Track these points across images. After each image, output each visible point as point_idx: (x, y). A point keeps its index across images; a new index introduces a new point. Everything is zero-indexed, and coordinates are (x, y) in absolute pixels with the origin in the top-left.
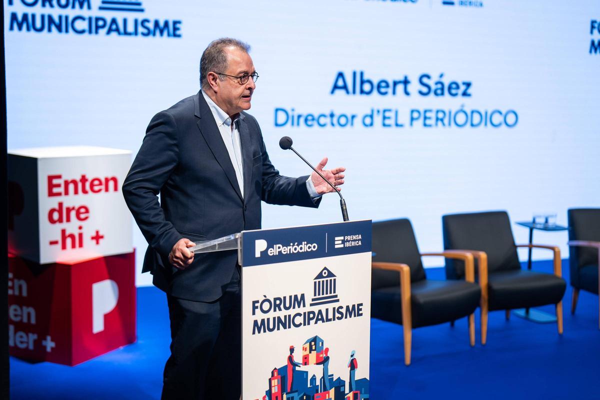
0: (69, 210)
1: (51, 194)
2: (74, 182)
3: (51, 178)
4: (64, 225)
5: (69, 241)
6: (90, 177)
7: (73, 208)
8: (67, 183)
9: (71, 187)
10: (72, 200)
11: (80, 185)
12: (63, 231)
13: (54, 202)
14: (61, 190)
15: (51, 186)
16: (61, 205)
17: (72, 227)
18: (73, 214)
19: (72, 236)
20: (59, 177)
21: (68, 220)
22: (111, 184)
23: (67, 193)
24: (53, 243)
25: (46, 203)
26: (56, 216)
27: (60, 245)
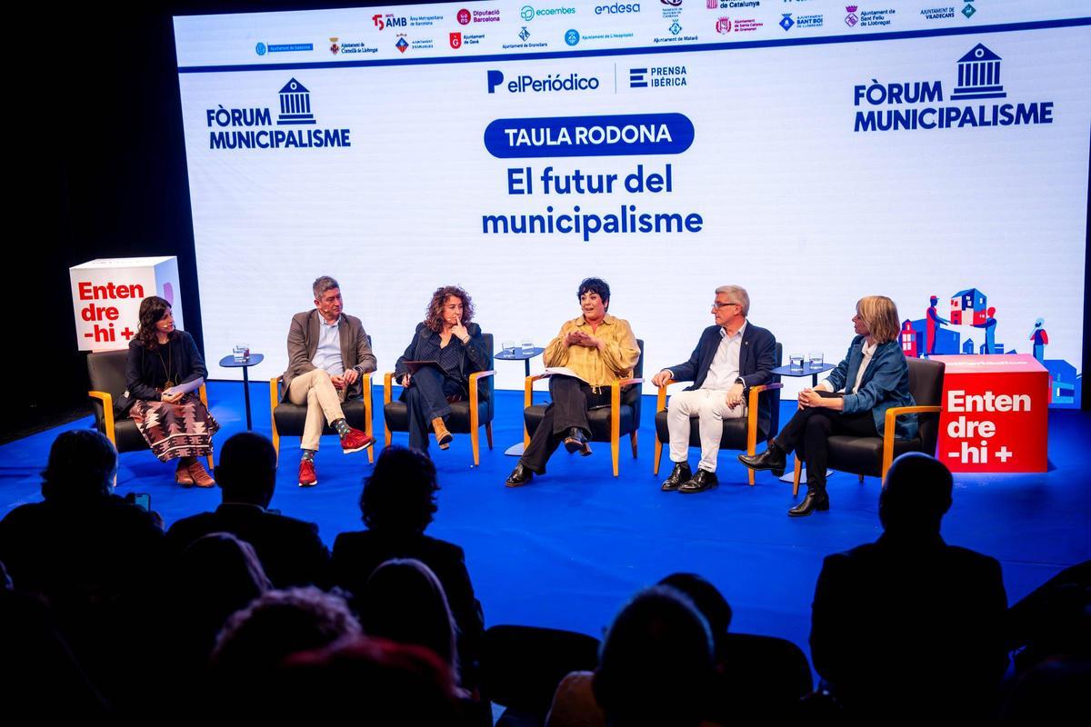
0: (100, 311)
1: (83, 297)
2: (102, 288)
3: (81, 285)
4: (97, 322)
5: (102, 335)
6: (116, 285)
7: (104, 309)
8: (96, 289)
9: (100, 293)
10: (101, 303)
11: (108, 291)
12: (96, 327)
13: (86, 304)
14: (92, 294)
15: (82, 291)
16: (92, 306)
17: (104, 323)
18: (104, 313)
19: (104, 331)
20: (89, 284)
21: (100, 318)
22: (137, 291)
23: (97, 297)
24: (87, 335)
25: (79, 305)
26: (89, 315)
27: (94, 338)
